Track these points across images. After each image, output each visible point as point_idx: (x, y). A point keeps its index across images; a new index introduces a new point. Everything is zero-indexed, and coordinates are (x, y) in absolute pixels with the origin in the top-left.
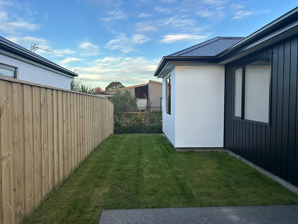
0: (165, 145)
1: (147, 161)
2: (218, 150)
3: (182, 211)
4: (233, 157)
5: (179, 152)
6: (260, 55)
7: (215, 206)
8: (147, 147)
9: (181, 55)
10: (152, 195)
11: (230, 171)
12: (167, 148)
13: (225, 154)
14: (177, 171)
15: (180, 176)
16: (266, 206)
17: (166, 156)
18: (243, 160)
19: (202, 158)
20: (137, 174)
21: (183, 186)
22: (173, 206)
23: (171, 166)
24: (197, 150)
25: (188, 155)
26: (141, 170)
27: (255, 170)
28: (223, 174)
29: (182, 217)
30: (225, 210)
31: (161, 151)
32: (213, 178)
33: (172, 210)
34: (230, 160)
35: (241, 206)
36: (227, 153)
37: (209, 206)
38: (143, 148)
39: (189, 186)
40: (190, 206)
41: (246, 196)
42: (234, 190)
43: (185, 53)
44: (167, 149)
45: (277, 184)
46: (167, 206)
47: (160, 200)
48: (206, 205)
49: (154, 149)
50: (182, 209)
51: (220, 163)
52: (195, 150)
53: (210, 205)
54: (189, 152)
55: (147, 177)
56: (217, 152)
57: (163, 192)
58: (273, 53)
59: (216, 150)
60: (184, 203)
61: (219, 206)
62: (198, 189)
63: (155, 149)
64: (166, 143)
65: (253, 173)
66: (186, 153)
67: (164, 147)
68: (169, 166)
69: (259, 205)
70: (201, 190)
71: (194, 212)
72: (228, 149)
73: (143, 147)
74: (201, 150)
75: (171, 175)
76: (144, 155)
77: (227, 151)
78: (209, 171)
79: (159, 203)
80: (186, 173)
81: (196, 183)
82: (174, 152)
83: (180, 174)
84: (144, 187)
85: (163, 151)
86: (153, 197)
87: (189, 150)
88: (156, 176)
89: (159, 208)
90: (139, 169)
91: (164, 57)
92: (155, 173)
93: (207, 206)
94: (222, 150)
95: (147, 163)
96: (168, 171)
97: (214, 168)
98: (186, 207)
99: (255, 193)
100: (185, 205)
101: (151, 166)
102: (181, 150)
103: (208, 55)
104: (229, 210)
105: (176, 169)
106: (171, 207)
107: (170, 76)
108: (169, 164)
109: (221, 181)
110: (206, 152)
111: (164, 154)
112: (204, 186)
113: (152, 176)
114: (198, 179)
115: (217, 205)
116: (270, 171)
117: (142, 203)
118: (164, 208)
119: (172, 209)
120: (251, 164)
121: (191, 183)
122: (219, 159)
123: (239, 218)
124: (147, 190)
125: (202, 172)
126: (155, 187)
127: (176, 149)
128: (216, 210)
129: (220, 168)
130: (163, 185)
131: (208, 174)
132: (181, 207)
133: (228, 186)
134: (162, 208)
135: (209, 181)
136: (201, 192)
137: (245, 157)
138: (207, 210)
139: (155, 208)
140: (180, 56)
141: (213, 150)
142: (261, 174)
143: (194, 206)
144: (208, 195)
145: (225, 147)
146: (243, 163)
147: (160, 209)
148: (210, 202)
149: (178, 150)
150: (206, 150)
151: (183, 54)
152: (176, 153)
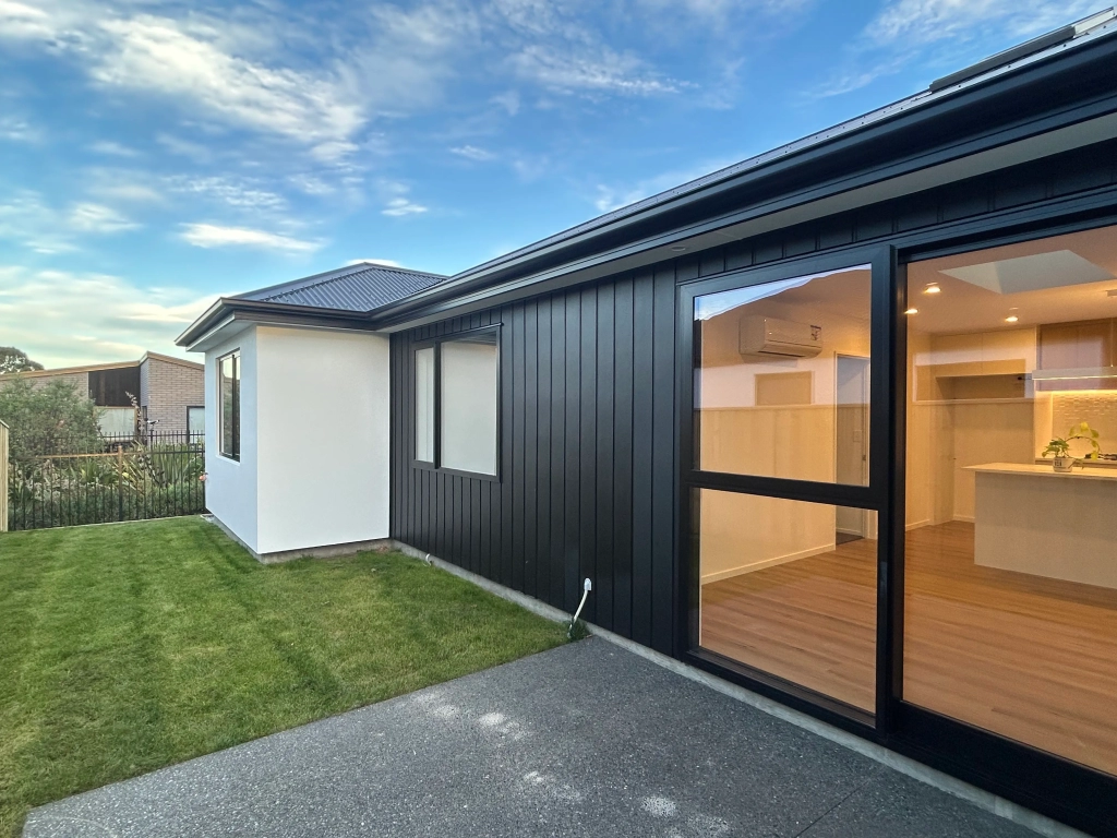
0: (220, 550)
1: (167, 607)
2: (376, 546)
3: (313, 730)
4: (416, 560)
5: (271, 566)
6: (475, 325)
7: (397, 695)
8: (162, 563)
9: (274, 298)
10: (207, 709)
11: (414, 597)
12: (228, 557)
13: (394, 554)
14: (275, 622)
15: (285, 634)
16: (506, 665)
17: (233, 584)
18: (439, 564)
19: (337, 572)
20: (143, 656)
21: (300, 662)
22: (283, 726)
23: (251, 609)
24: (321, 554)
25: (297, 571)
26: (154, 640)
27: (469, 583)
28: (400, 606)
29: (317, 748)
30: (423, 698)
31: (212, 569)
32: (378, 623)
33: (284, 738)
34: (410, 567)
35: (456, 677)
36: (399, 551)
37: (382, 699)
38: (145, 567)
39: (319, 657)
40: (333, 712)
41: (461, 650)
42: (434, 644)
43: (286, 294)
44: (231, 562)
45: (517, 609)
46: (265, 730)
47: (241, 719)
48: (374, 698)
49: (187, 567)
50: (312, 726)
51: (388, 579)
52: (316, 554)
53: (384, 696)
54: (301, 561)
55: (179, 657)
56: (372, 551)
57: (245, 692)
58: (502, 324)
59: (370, 547)
60: (313, 710)
61: (405, 692)
62: (344, 660)
63: (188, 565)
64: (222, 542)
65: (466, 593)
66: (290, 566)
67: (218, 558)
68: (248, 610)
69: (492, 665)
70: (353, 661)
71: (345, 726)
72: (401, 540)
73: (144, 563)
74: (333, 552)
75: (260, 637)
76: (155, 591)
77: (398, 545)
78: (363, 606)
79: (239, 730)
80: (303, 623)
81: (337, 645)
82: (255, 568)
83: (287, 628)
84: (177, 692)
85: (219, 570)
86: (216, 716)
87: (298, 556)
88: (210, 649)
89: (242, 742)
90: (147, 637)
91: (222, 298)
92: (205, 640)
93: (376, 702)
94: (386, 544)
95: (170, 614)
96: (248, 626)
97: (373, 596)
98: (322, 716)
99: (478, 638)
100: (318, 713)
101: (188, 622)
102: (275, 560)
103: (350, 309)
104: (433, 696)
105: (272, 616)
106: (279, 731)
107: (238, 349)
108: (245, 605)
109: (398, 626)
110: (346, 556)
111: (223, 578)
112: (358, 650)
113: (197, 650)
114: (338, 633)
115: (401, 692)
116: (500, 582)
117: (180, 742)
118: (256, 738)
119: (282, 736)
120: (457, 572)
121: (324, 647)
122: (382, 569)
123: (457, 710)
124: (191, 699)
125: (344, 613)
126: (214, 684)
127: (260, 559)
128: (400, 704)
129: (389, 594)
130: (241, 671)
131: (363, 613)
132: (309, 721)
133: (416, 636)
134: (252, 739)
135: (369, 632)
136: (353, 666)
137: (443, 558)
138: (379, 711)
139: (228, 747)
140: (272, 300)
141: (362, 548)
142: (481, 590)
143: (344, 710)
144: (375, 669)
145: (392, 537)
146: (439, 571)
147: (244, 745)
148: (383, 686)
149: (266, 561)
150: (346, 551)
151: (280, 296)
152: (260, 569)
